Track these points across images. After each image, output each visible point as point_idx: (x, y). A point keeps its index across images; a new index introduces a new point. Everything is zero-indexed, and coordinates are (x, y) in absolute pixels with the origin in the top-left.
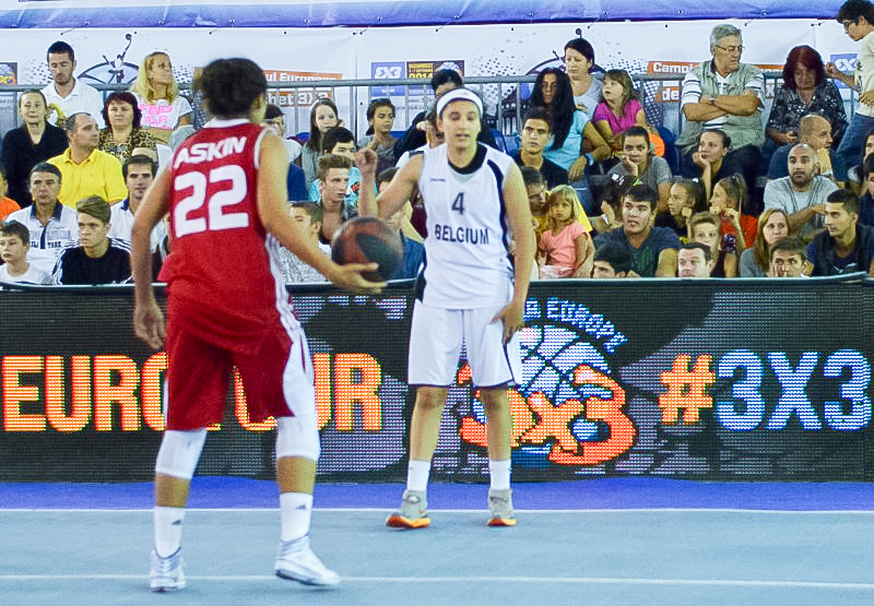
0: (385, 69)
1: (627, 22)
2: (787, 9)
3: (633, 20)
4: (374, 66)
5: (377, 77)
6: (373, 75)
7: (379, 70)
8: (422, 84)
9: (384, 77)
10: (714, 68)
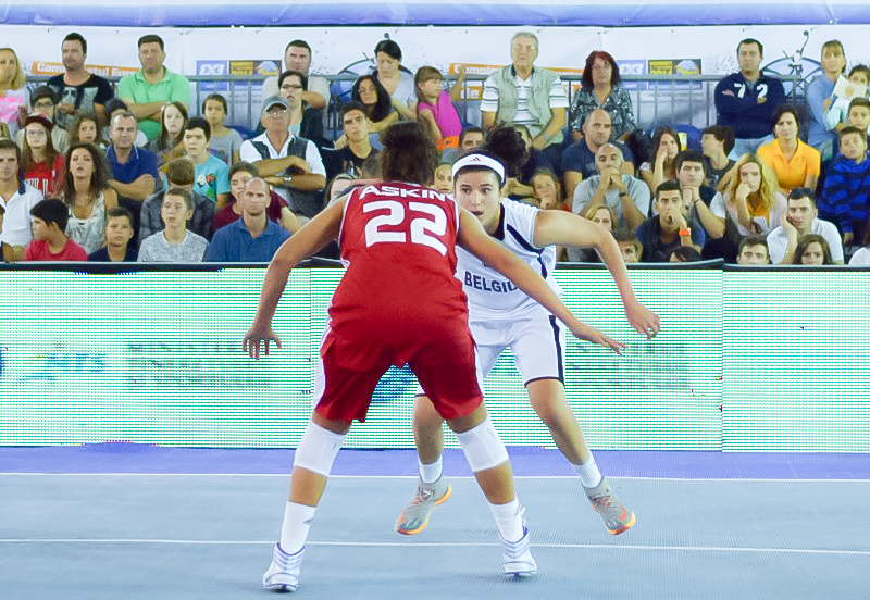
0: (209, 66)
1: (431, 27)
2: (575, 19)
3: (435, 25)
4: (199, 63)
5: (202, 73)
6: (198, 72)
7: (203, 67)
8: (247, 81)
9: (208, 74)
10: (514, 73)
